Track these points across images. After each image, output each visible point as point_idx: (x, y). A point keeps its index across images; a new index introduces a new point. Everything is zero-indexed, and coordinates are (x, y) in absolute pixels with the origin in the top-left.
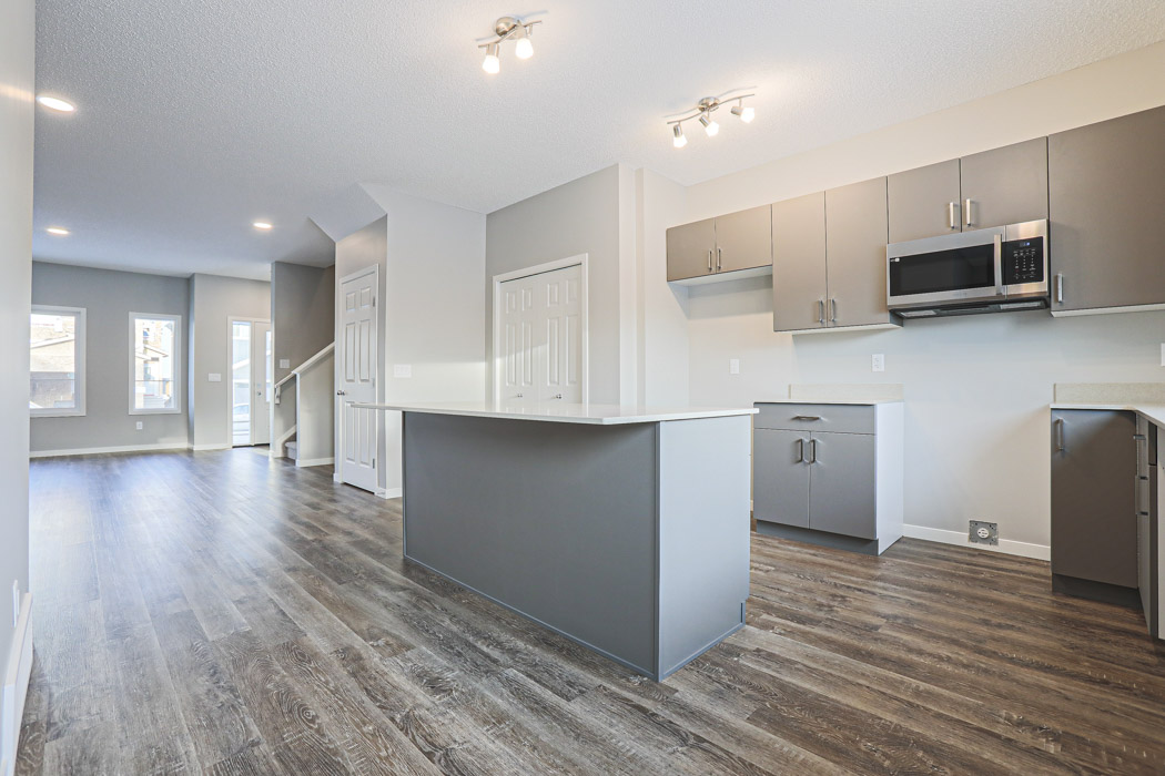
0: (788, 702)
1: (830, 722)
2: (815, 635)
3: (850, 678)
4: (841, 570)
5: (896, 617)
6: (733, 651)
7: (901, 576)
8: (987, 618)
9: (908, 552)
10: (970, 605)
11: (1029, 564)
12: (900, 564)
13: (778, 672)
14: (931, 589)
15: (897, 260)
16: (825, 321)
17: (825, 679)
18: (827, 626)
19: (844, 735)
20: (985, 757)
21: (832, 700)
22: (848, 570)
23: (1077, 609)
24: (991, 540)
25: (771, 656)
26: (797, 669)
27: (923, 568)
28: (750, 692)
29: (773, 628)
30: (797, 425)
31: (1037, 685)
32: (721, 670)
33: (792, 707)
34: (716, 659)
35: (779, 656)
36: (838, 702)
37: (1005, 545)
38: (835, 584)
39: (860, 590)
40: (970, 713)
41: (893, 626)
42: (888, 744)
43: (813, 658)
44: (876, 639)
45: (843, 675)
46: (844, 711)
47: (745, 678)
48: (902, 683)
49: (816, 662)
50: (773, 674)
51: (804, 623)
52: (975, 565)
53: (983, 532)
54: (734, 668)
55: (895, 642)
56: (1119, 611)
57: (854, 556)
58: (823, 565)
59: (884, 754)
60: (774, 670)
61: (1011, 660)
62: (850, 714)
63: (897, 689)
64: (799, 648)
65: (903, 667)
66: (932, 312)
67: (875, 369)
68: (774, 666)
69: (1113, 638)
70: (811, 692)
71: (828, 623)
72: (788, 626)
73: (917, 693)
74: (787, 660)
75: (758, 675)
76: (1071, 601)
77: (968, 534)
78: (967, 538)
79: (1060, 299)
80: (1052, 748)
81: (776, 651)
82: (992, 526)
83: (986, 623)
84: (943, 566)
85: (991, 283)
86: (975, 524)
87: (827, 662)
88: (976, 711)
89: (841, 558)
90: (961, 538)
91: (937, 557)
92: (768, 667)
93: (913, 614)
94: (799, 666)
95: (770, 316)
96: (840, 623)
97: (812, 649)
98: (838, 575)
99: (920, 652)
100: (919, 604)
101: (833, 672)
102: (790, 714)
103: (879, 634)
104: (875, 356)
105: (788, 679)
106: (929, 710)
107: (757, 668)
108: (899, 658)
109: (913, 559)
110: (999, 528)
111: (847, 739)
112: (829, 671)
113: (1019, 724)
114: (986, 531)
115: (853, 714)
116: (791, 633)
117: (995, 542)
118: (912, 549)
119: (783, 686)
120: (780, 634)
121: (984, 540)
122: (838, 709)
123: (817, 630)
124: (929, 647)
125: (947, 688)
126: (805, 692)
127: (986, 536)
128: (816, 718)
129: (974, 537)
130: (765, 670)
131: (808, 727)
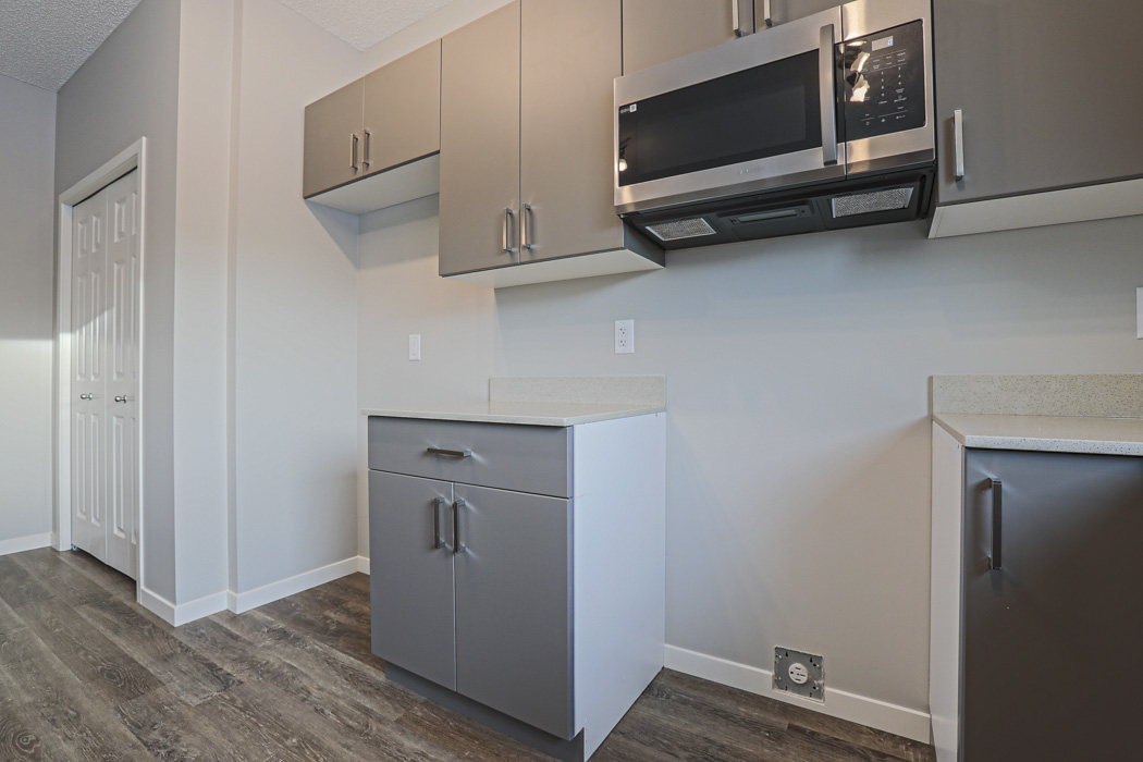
15: (633, 109)
24: (813, 689)
30: (430, 466)
37: (839, 701)
53: (799, 672)
66: (705, 226)
67: (619, 349)
77: (771, 673)
78: (770, 682)
79: (960, 170)
82: (813, 661)
85: (814, 140)
86: (785, 657)
90: (758, 679)
104: (619, 324)
110: (826, 665)
114: (804, 670)
117: (816, 692)
121: (799, 688)
127: (804, 680)
129: (782, 681)
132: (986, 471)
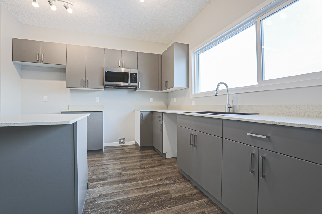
0: (122, 205)
1: (136, 203)
2: (110, 182)
3: (128, 189)
4: (99, 161)
5: (122, 168)
6: (93, 201)
7: (113, 157)
8: (137, 160)
9: (109, 150)
10: (131, 159)
11: (132, 146)
12: (110, 154)
13: (111, 199)
14: (122, 158)
15: (107, 72)
16: (84, 86)
17: (124, 193)
18: (110, 178)
19: (142, 205)
20: (164, 190)
21: (131, 197)
22: (100, 160)
23: (146, 153)
24: (124, 143)
25: (105, 195)
26: (115, 194)
27: (115, 153)
28: (110, 210)
29: (97, 186)
31: (155, 171)
32: (96, 209)
33: (125, 206)
34: (90, 207)
35: (107, 194)
36: (132, 197)
37: (127, 143)
38: (101, 165)
39: (108, 164)
40: (154, 183)
41: (123, 171)
42: (150, 200)
43: (115, 189)
44: (124, 176)
45: (126, 189)
46: (135, 199)
47: (105, 206)
48: (138, 183)
49: (117, 189)
50: (111, 200)
51: (104, 180)
52: (124, 149)
53: (122, 141)
54: (99, 206)
55: (127, 175)
56: (151, 151)
57: (97, 156)
58: (93, 161)
59: (152, 203)
60: (110, 199)
61: (148, 168)
62: (137, 198)
63: (138, 186)
64: (110, 188)
65: (135, 179)
66: (113, 87)
67: (96, 101)
68: (109, 197)
69: (155, 156)
70: (125, 199)
71: (110, 177)
72: (101, 183)
73: (143, 184)
74: (110, 193)
75: (108, 203)
76: (144, 151)
79: (139, 87)
80: (168, 181)
81: (105, 192)
82: (124, 139)
83: (137, 162)
84: (118, 152)
85: (128, 82)
86: (120, 140)
87: (120, 188)
88: (153, 181)
89: (95, 157)
90: (117, 144)
91: (115, 150)
92: (108, 199)
93: (124, 166)
94: (115, 193)
95: (65, 82)
96: (112, 176)
97: (113, 186)
98: (99, 162)
99: (134, 174)
100: (123, 163)
101: (124, 190)
102: (126, 208)
103: (123, 174)
104: (96, 98)
105: (116, 199)
106: (148, 187)
107: (105, 201)
108: (132, 178)
109: (112, 152)
111: (143, 205)
112: (123, 190)
113: (161, 180)
115: (138, 198)
116: (103, 185)
118: (109, 149)
119: (117, 202)
120: (101, 187)
121: (122, 143)
122: (134, 199)
123: (109, 180)
124: (134, 172)
125: (145, 180)
126: (123, 200)
128: (132, 205)
129: (120, 143)
130: (108, 200)
131: (133, 209)
132: (142, 113)
